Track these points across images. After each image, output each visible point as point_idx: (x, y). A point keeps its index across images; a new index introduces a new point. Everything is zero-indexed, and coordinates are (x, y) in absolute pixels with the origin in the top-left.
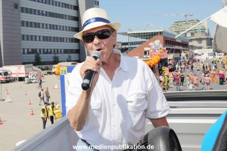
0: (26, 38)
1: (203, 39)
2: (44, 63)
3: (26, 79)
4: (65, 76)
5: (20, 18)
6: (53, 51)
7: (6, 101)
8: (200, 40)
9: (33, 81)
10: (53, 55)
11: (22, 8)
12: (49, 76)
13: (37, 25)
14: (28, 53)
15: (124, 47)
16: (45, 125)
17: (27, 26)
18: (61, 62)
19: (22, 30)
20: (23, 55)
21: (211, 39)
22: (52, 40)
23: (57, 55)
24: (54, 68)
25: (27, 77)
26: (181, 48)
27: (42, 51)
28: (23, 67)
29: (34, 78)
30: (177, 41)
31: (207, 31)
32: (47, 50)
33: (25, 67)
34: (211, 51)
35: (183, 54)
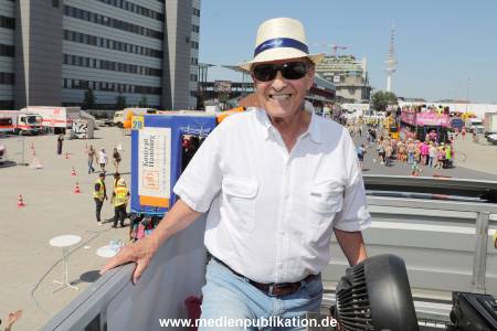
0: (70, 60)
1: (358, 88)
2: (101, 107)
3: (68, 131)
4: (140, 131)
5: (61, 25)
6: (116, 86)
7: (31, 166)
8: (352, 89)
9: (81, 136)
10: (117, 94)
11: (67, 7)
12: (107, 129)
13: (92, 40)
14: (73, 86)
15: (234, 89)
16: (99, 210)
17: (74, 40)
18: (130, 106)
19: (64, 47)
20: (65, 90)
21: (369, 89)
22: (117, 68)
23: (123, 94)
24: (117, 115)
25: (70, 128)
26: (323, 98)
27: (98, 85)
28: (63, 111)
29: (81, 130)
30: (319, 87)
31: (364, 76)
32: (107, 84)
33: (68, 111)
34: (367, 107)
35: (326, 109)
